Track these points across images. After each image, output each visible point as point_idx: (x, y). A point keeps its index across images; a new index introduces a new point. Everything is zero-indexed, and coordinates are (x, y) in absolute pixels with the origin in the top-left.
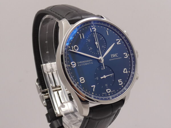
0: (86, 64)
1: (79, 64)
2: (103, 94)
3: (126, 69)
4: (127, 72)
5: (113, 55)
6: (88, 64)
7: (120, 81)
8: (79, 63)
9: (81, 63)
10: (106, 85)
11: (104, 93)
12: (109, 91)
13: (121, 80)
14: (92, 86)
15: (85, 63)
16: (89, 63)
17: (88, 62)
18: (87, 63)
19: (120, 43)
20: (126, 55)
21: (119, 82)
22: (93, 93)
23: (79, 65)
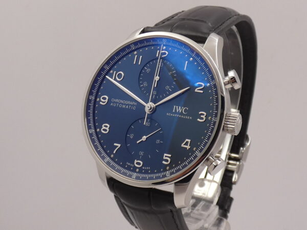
0: (124, 106)
1: (114, 102)
2: (127, 165)
3: (189, 141)
4: (188, 147)
5: (178, 108)
6: (127, 107)
7: (166, 156)
8: (113, 100)
9: (117, 103)
10: (142, 153)
11: (129, 164)
12: (139, 164)
13: (170, 156)
14: (115, 144)
15: (122, 104)
16: (129, 107)
17: (128, 105)
18: (126, 105)
19: (202, 92)
20: (202, 116)
21: (164, 158)
22: (112, 156)
23: (112, 104)
